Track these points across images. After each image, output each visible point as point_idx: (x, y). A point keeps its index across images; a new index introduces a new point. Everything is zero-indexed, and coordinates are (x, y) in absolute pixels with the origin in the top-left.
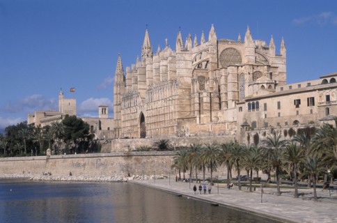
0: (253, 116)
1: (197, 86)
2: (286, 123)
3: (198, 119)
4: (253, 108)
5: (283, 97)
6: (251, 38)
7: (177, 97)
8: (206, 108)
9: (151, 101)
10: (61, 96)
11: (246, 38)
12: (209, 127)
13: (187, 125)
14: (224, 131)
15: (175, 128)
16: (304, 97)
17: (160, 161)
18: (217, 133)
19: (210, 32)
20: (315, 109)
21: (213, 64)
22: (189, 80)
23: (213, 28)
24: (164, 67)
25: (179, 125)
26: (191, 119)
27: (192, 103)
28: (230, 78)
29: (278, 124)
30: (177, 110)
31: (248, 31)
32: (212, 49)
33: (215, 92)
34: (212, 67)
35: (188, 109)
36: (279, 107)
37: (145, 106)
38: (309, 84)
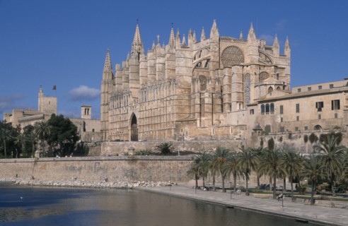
0: (267, 120)
1: (198, 86)
2: (306, 128)
3: (198, 122)
4: (267, 111)
5: (302, 99)
6: (254, 36)
7: (176, 97)
8: (207, 110)
9: (145, 100)
10: (41, 94)
11: (249, 35)
12: (211, 131)
13: (186, 128)
14: (228, 135)
15: (173, 131)
16: (327, 100)
17: (167, 166)
18: (219, 137)
19: (212, 29)
20: (340, 113)
21: (215, 63)
22: (189, 80)
23: (215, 24)
24: (161, 65)
25: (177, 128)
26: (191, 121)
27: (192, 104)
28: (235, 78)
29: (297, 129)
30: (175, 112)
31: (252, 29)
32: (214, 47)
33: (217, 93)
34: (214, 66)
35: (187, 111)
36: (298, 110)
37: (138, 107)
38: (331, 86)
